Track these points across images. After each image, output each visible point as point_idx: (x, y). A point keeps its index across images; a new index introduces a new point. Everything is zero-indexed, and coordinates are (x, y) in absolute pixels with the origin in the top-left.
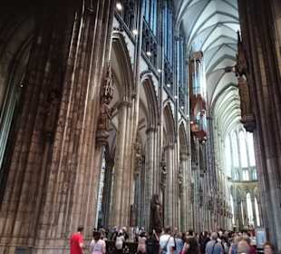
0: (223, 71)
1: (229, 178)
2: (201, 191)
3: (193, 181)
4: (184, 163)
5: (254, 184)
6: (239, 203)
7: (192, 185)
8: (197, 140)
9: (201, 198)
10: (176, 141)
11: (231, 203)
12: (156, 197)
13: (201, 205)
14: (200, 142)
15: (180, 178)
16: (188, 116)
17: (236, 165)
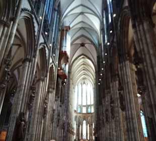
0: (80, 45)
1: (75, 111)
2: (59, 115)
3: (55, 108)
4: (50, 94)
5: (88, 115)
6: (79, 126)
7: (54, 111)
8: (60, 81)
9: (58, 120)
10: (46, 76)
11: (75, 126)
12: (22, 115)
13: (58, 126)
14: (63, 83)
15: (46, 103)
16: (57, 63)
17: (80, 103)
